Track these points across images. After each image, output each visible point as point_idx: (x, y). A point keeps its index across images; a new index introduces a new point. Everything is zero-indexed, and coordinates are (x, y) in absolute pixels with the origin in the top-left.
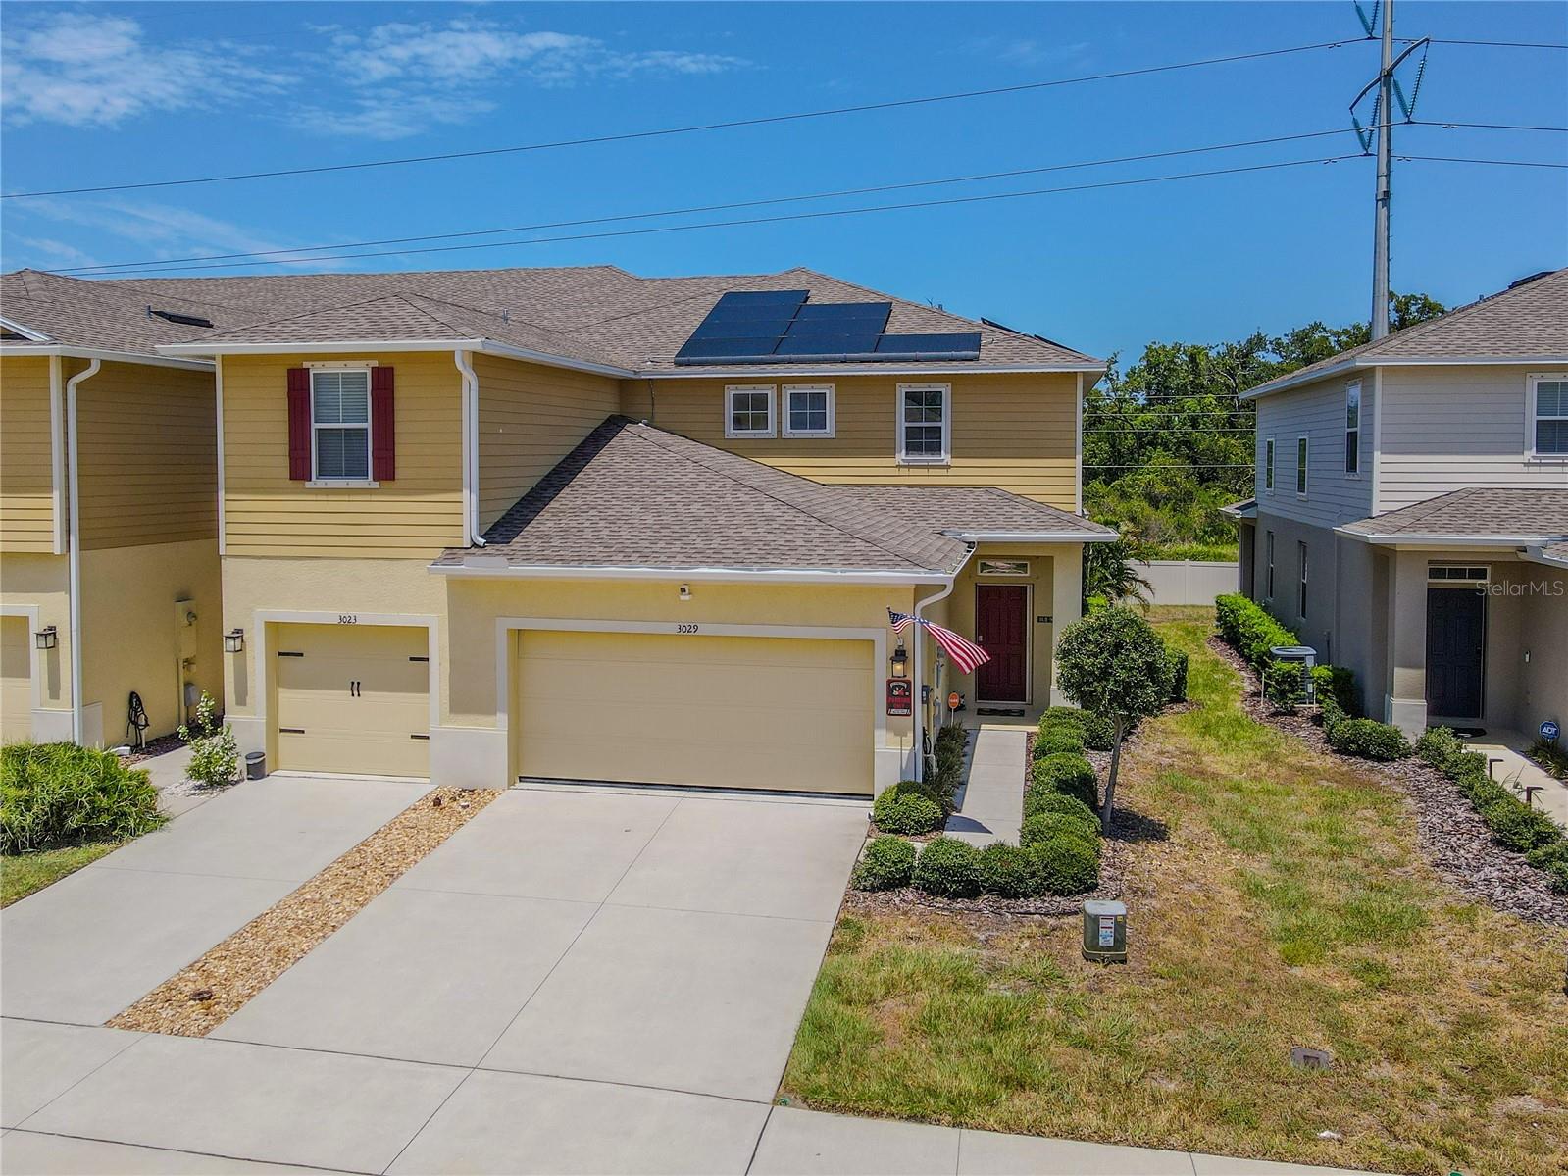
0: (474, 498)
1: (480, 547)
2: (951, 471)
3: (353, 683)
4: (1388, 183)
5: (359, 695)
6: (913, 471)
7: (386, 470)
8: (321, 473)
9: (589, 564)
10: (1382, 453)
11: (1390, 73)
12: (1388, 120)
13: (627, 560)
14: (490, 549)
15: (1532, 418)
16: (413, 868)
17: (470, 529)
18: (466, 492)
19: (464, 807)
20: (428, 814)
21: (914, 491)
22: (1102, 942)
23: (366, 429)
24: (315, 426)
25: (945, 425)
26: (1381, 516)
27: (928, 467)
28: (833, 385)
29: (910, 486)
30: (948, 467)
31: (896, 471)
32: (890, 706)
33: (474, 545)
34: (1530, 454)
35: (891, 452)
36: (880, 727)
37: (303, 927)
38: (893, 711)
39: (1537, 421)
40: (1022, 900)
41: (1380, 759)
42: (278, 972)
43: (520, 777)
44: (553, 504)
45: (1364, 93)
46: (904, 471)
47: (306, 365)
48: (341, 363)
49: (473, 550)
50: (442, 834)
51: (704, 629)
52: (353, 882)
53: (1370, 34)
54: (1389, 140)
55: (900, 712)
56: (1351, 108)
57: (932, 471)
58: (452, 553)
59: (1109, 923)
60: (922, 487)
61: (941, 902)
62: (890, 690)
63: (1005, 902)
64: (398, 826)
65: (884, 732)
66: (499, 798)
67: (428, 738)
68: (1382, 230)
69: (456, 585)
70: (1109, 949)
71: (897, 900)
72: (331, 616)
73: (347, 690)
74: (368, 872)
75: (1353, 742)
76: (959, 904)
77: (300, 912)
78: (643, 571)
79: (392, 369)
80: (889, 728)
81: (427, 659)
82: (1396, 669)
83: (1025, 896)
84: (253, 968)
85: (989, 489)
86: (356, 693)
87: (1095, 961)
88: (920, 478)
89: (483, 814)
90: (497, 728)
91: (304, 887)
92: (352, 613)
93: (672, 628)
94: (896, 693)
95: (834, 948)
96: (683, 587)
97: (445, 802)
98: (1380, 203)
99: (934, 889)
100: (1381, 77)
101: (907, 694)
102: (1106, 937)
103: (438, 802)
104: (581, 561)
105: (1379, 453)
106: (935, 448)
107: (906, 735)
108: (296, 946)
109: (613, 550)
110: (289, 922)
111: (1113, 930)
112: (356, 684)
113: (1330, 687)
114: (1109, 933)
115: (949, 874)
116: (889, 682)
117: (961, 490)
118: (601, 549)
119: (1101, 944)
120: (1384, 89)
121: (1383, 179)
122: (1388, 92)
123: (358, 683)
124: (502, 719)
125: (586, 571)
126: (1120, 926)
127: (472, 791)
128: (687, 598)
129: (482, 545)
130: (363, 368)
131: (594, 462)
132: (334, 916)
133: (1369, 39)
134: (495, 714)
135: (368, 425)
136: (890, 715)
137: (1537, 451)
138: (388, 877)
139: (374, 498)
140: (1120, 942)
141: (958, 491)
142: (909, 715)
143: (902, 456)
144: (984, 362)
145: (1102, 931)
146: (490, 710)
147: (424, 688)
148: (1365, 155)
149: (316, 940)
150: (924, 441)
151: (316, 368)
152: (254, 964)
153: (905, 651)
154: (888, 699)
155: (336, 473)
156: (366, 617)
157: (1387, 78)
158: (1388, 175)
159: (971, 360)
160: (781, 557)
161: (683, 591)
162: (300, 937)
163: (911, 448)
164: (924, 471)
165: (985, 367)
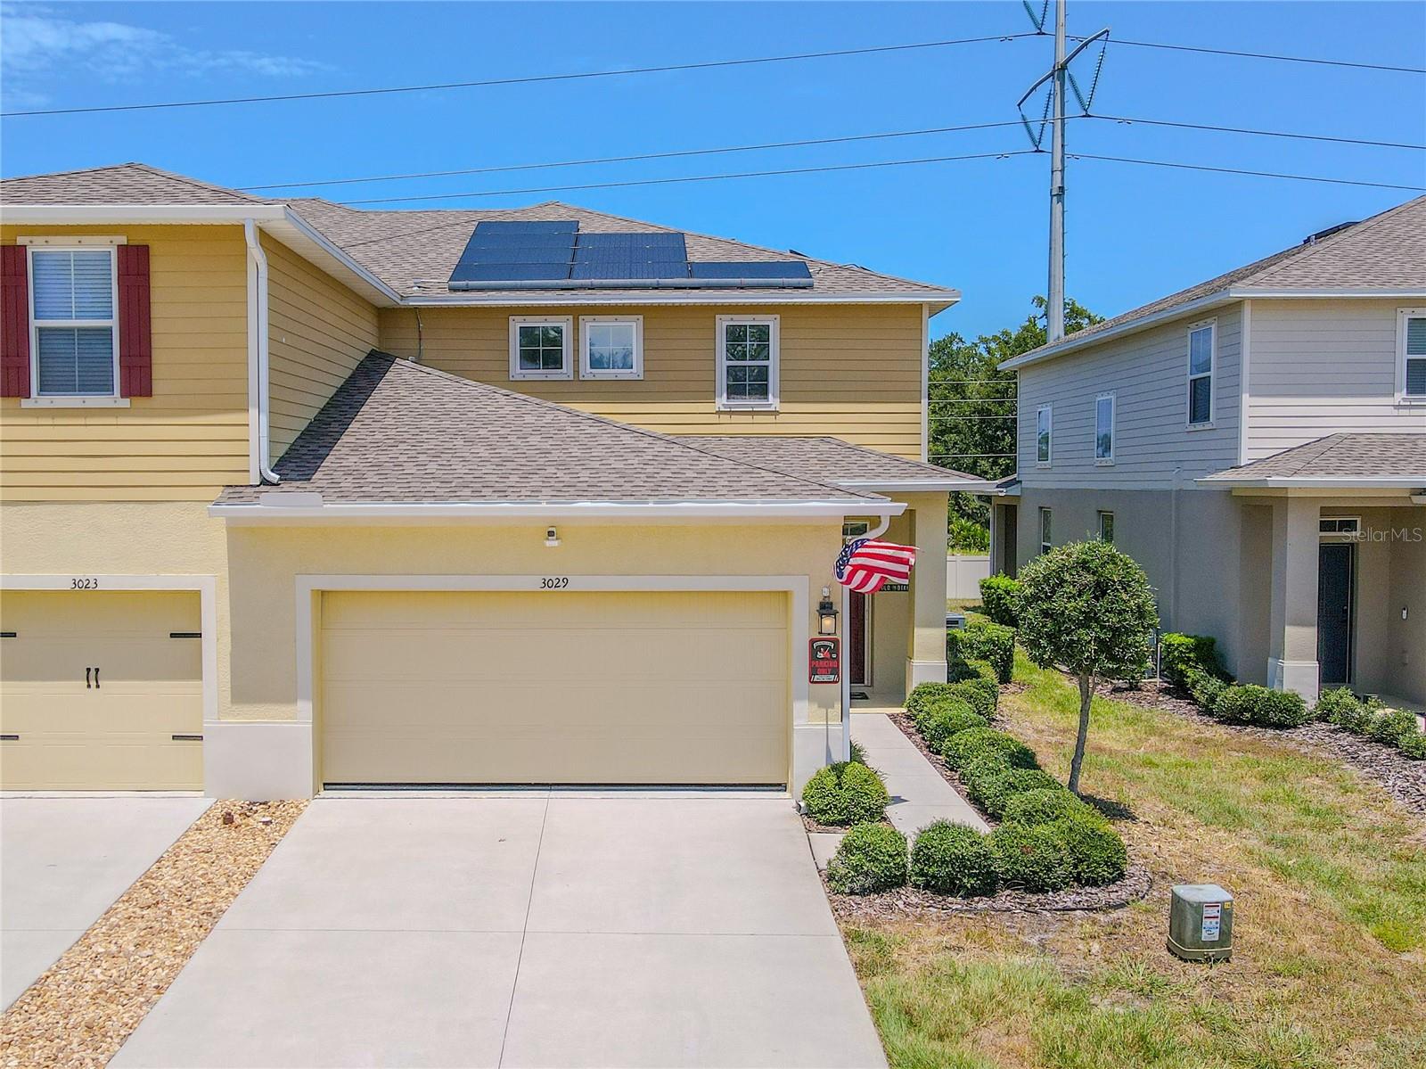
0: (264, 419)
1: (274, 485)
2: (780, 418)
3: (89, 670)
4: (1063, 178)
5: (98, 686)
6: (735, 418)
7: (138, 382)
8: (43, 388)
9: (430, 500)
10: (1250, 396)
11: (1063, 68)
12: (1063, 114)
13: (477, 494)
14: (285, 486)
15: (1403, 357)
16: (235, 904)
17: (259, 459)
18: (253, 412)
19: (266, 823)
20: (220, 836)
21: (739, 441)
22: (1205, 936)
23: (110, 329)
24: (34, 324)
25: (773, 364)
26: (1250, 465)
27: (753, 413)
28: (641, 317)
29: (733, 436)
30: (776, 413)
31: (714, 419)
32: (813, 671)
33: (265, 482)
34: (1401, 396)
35: (710, 395)
36: (800, 698)
37: (111, 991)
38: (816, 678)
39: (1408, 360)
40: (1050, 893)
41: (1280, 726)
42: (102, 1058)
43: (325, 784)
44: (344, 439)
45: (1034, 88)
46: (724, 418)
47: (21, 241)
48: (74, 239)
49: (263, 488)
50: (254, 858)
51: (576, 583)
52: (157, 925)
53: (1040, 29)
54: (1063, 135)
55: (825, 678)
56: (1019, 105)
57: (758, 418)
58: (235, 491)
59: (1214, 912)
60: (747, 436)
61: (956, 902)
62: (813, 652)
63: (1034, 898)
64: (185, 851)
65: (806, 703)
66: (307, 811)
67: (201, 738)
68: (1057, 227)
69: (237, 533)
70: (1213, 944)
71: (900, 903)
72: (58, 579)
73: (83, 680)
74: (174, 911)
75: (1246, 710)
76: (982, 903)
77: (98, 971)
78: (505, 507)
79: (146, 248)
80: (811, 699)
81: (200, 635)
82: (1287, 628)
83: (1055, 889)
84: (61, 1055)
85: (825, 438)
86: (93, 683)
87: (1196, 961)
88: (743, 425)
89: (295, 830)
90: (298, 719)
91: (86, 935)
92: (91, 575)
93: (534, 583)
94: (820, 655)
95: (864, 969)
96: (551, 529)
97: (238, 820)
98: (1055, 198)
99: (942, 887)
100: (1055, 71)
101: (834, 656)
102: (1210, 932)
103: (228, 819)
104: (418, 498)
105: (1248, 395)
106: (763, 391)
107: (833, 707)
108: (114, 1018)
109: (453, 484)
110: (88, 986)
111: (1218, 920)
112: (93, 673)
113: (1192, 655)
114: (1214, 923)
115: (965, 867)
116: (812, 642)
117: (793, 440)
118: (438, 484)
119: (1203, 939)
120: (1058, 83)
121: (1058, 175)
122: (1062, 85)
123: (97, 670)
124: (305, 709)
125: (427, 508)
126: (1226, 915)
127: (265, 803)
128: (556, 543)
129: (275, 481)
130: (107, 247)
131: (376, 395)
132: (151, 973)
133: (1038, 34)
134: (294, 701)
135: (114, 323)
136: (812, 682)
137: (1408, 393)
138: (205, 916)
139: (121, 421)
140: (1226, 936)
141: (790, 440)
142: (837, 682)
143: (722, 401)
144: (820, 291)
145: (1206, 923)
146: (288, 698)
147: (196, 673)
148: (1036, 151)
149: (140, 1008)
150: (747, 383)
151: (35, 246)
152: (61, 1050)
153: (832, 603)
154: (810, 664)
155: (66, 387)
156: (111, 579)
157: (1060, 71)
158: (1062, 171)
159: (804, 288)
160: (680, 489)
161: (551, 534)
162: (113, 1006)
163: (734, 391)
164: (748, 418)
165: (822, 295)
